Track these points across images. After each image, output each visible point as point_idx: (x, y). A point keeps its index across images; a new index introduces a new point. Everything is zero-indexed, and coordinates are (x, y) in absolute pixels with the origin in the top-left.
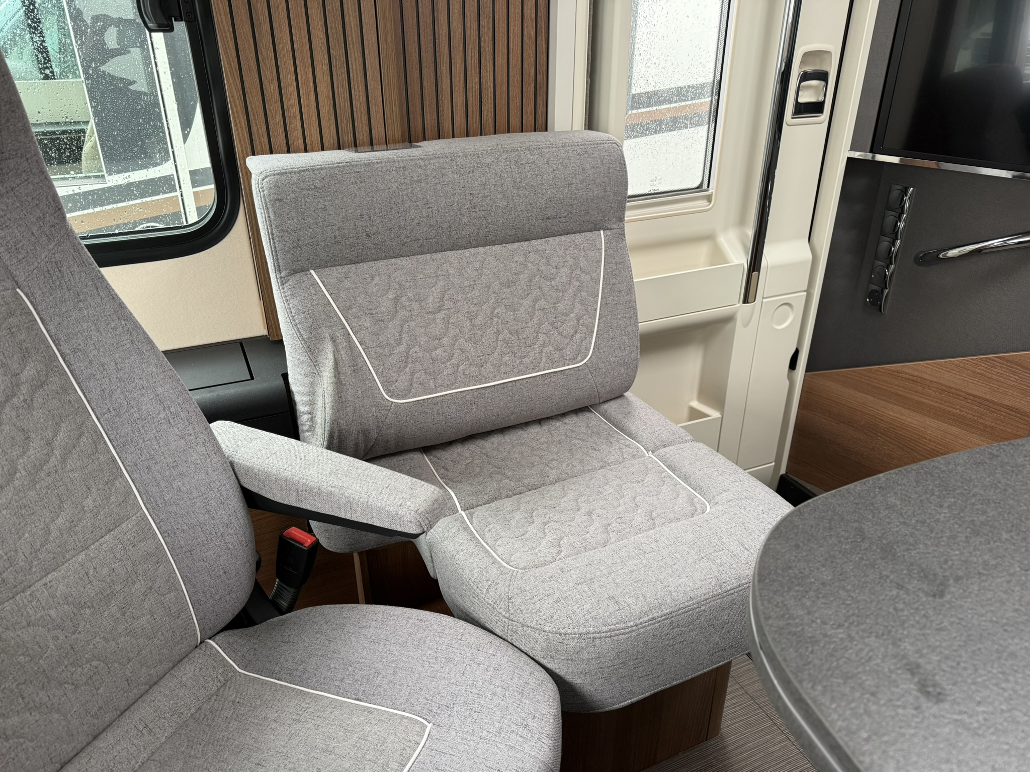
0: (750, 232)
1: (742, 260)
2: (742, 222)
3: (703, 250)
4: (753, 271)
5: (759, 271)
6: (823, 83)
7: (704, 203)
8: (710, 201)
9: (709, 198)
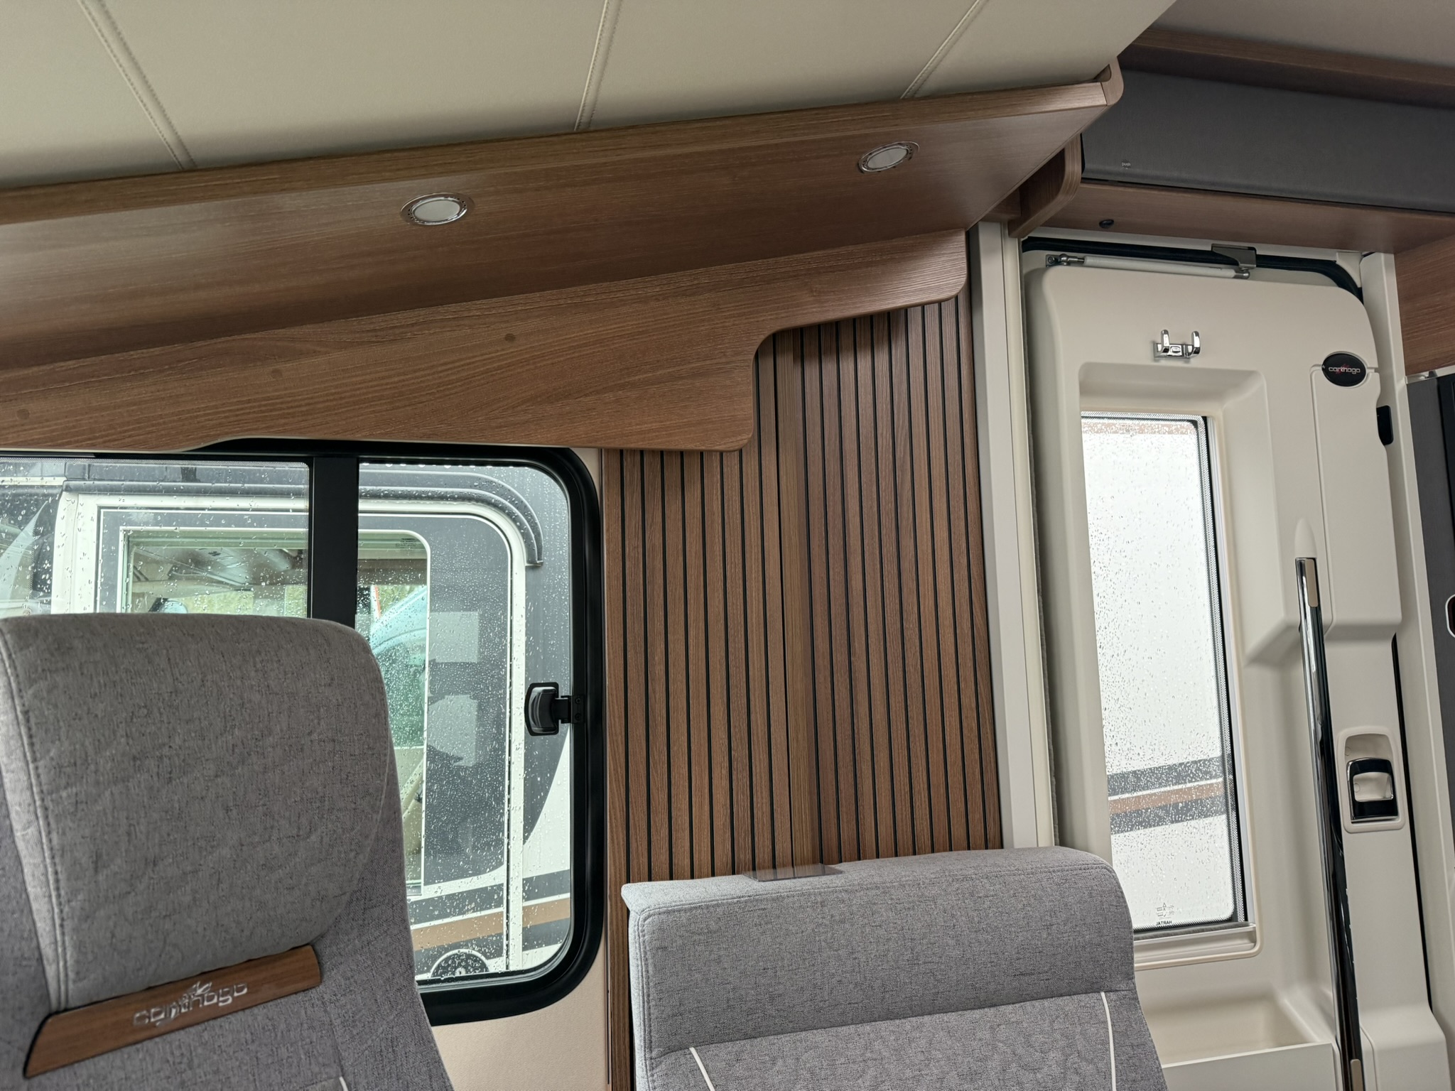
0: (1330, 992)
1: (1324, 1037)
2: (1311, 975)
3: (1258, 1019)
4: (1351, 1058)
5: (1359, 1056)
6: (1386, 775)
7: (1244, 943)
8: (1254, 941)
9: (1252, 937)
